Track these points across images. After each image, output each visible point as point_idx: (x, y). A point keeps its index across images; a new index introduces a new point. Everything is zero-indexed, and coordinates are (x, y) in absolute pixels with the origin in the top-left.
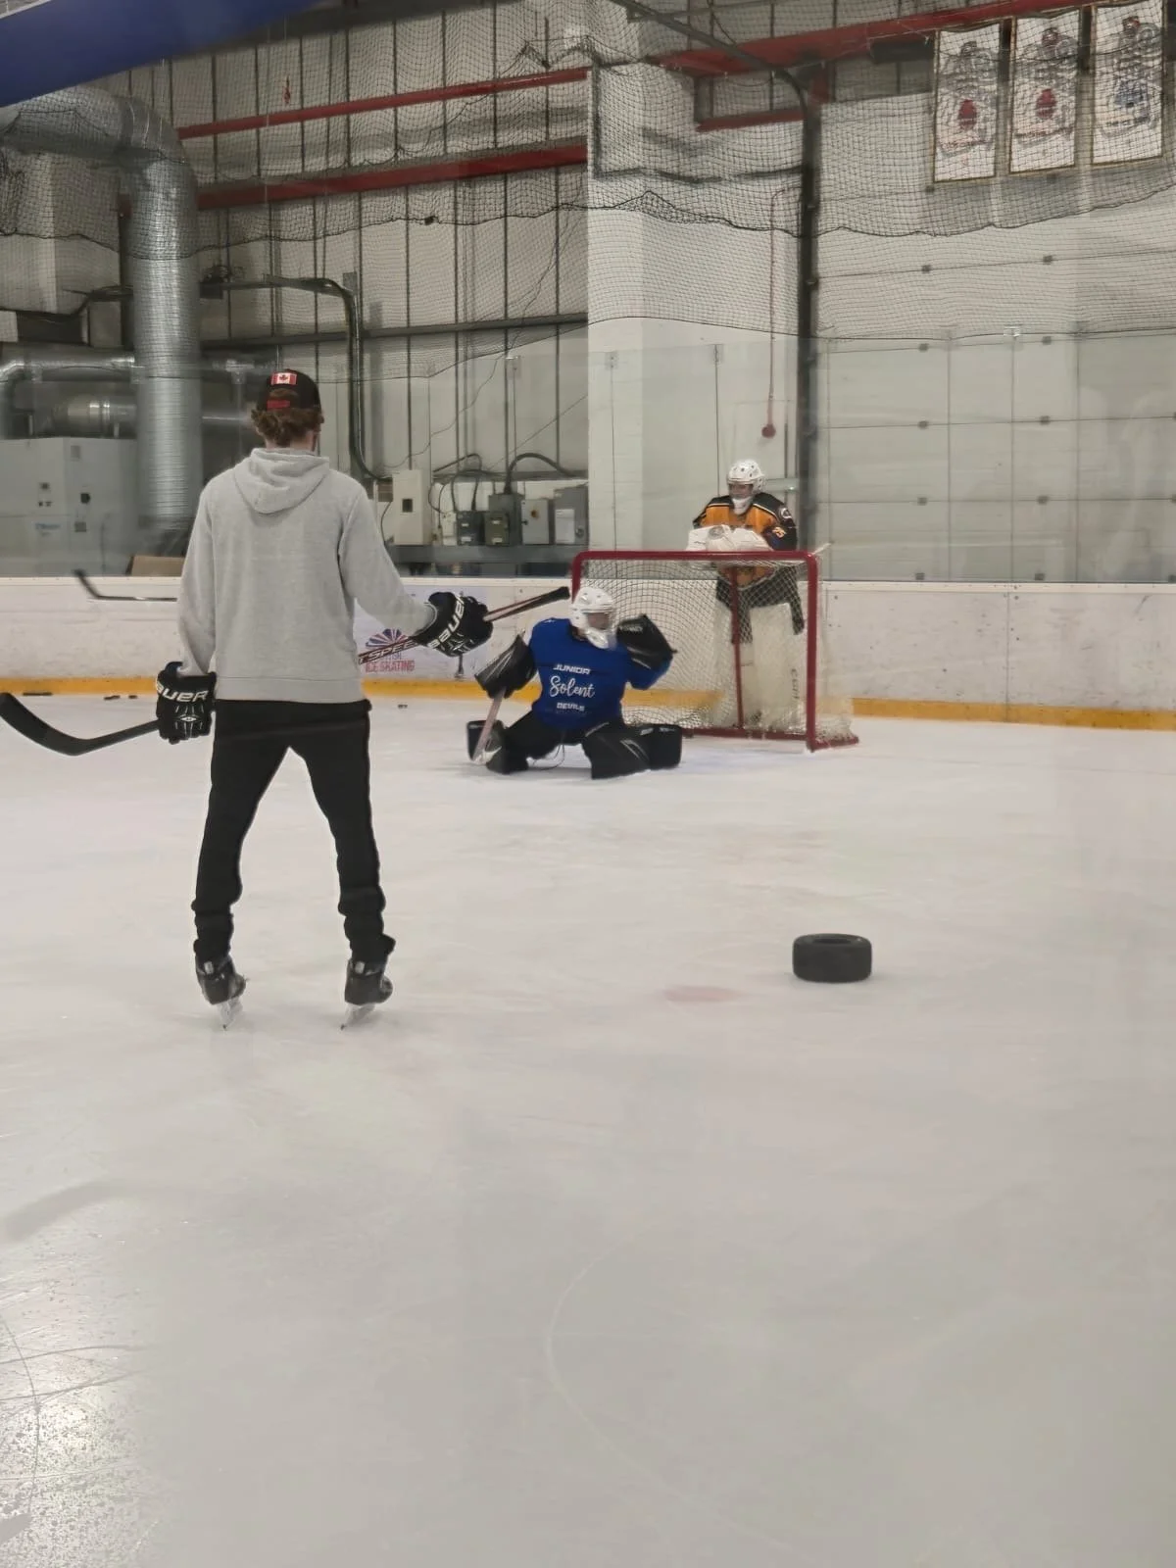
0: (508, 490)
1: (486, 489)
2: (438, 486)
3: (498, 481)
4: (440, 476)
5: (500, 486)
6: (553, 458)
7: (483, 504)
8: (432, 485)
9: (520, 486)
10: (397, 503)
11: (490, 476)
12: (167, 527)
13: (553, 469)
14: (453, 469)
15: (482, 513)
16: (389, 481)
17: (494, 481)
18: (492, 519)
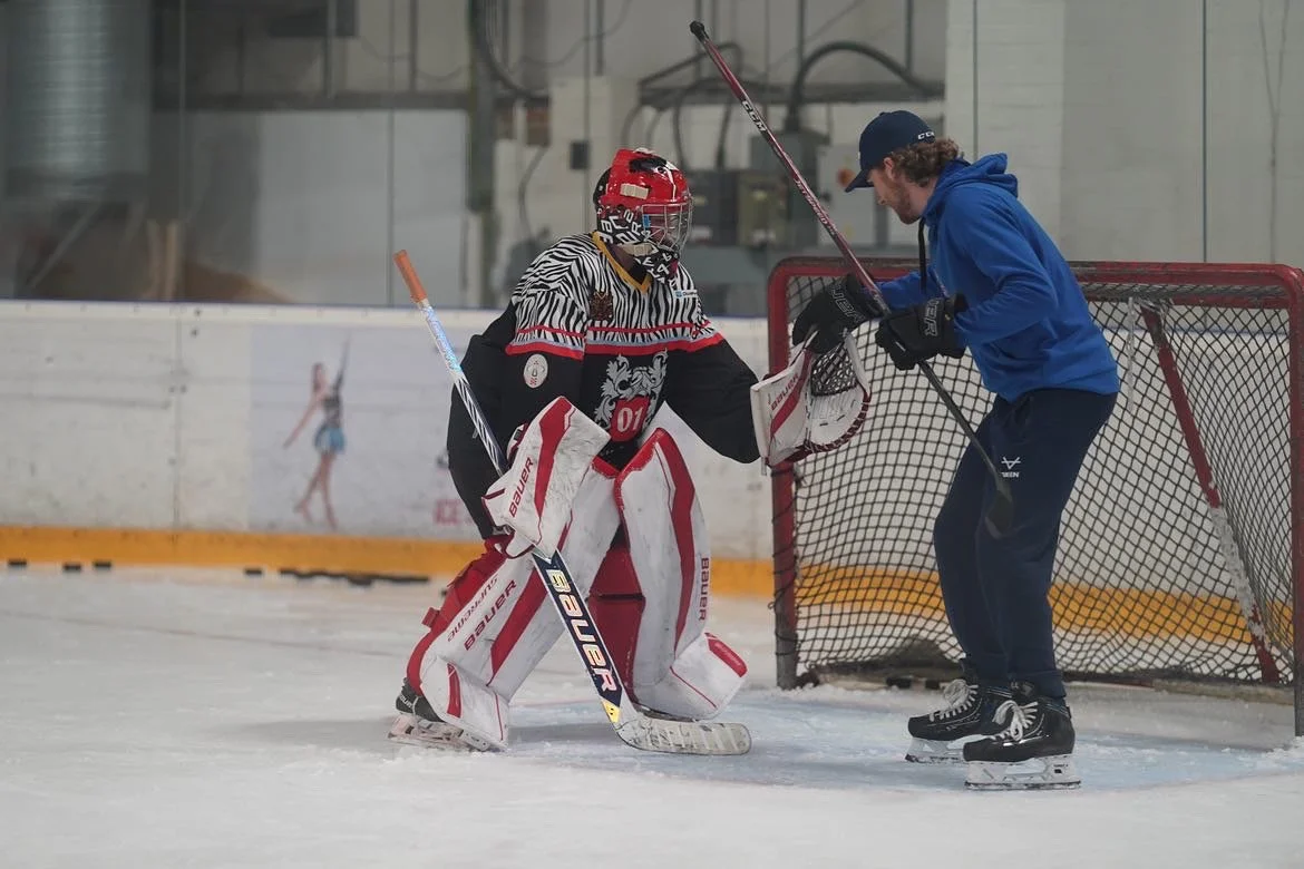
0: (793, 125)
1: (746, 124)
2: (649, 113)
3: (775, 103)
4: (658, 94)
5: (778, 114)
6: (898, 55)
7: (739, 157)
8: (636, 112)
9: (817, 116)
10: (559, 151)
11: (763, 92)
12: (65, 194)
13: (893, 78)
14: (686, 77)
15: (735, 175)
16: (544, 102)
17: (765, 104)
18: (754, 187)
